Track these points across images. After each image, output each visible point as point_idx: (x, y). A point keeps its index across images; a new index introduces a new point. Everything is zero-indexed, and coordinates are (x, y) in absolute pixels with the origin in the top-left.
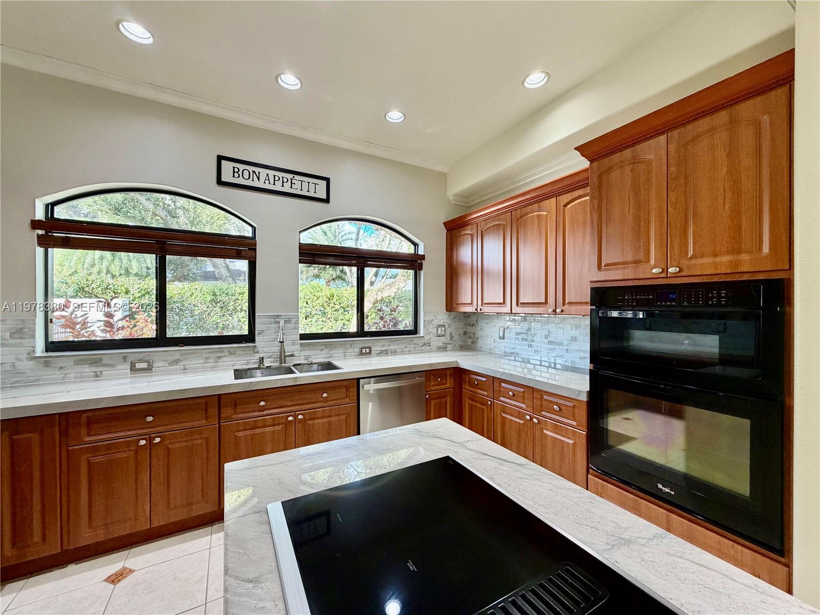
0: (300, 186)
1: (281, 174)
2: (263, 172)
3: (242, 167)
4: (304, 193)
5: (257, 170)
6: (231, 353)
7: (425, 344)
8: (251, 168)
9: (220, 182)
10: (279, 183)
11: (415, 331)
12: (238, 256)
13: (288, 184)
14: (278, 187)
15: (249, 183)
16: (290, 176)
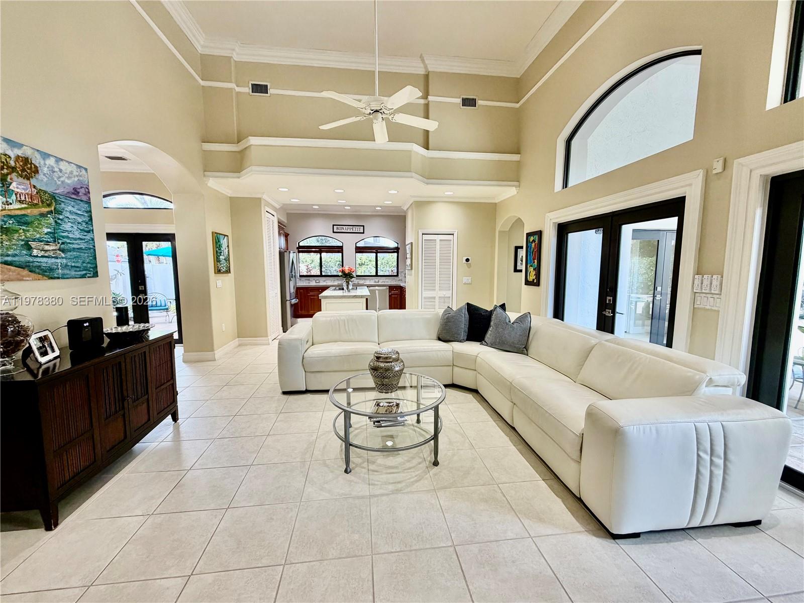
0: (355, 229)
1: (349, 227)
2: (344, 227)
3: (339, 227)
4: (356, 231)
5: (343, 227)
6: (338, 280)
7: (400, 280)
8: (341, 227)
9: (334, 232)
10: (349, 230)
11: (397, 276)
12: (338, 252)
13: (351, 230)
14: (349, 231)
15: (341, 231)
16: (352, 227)
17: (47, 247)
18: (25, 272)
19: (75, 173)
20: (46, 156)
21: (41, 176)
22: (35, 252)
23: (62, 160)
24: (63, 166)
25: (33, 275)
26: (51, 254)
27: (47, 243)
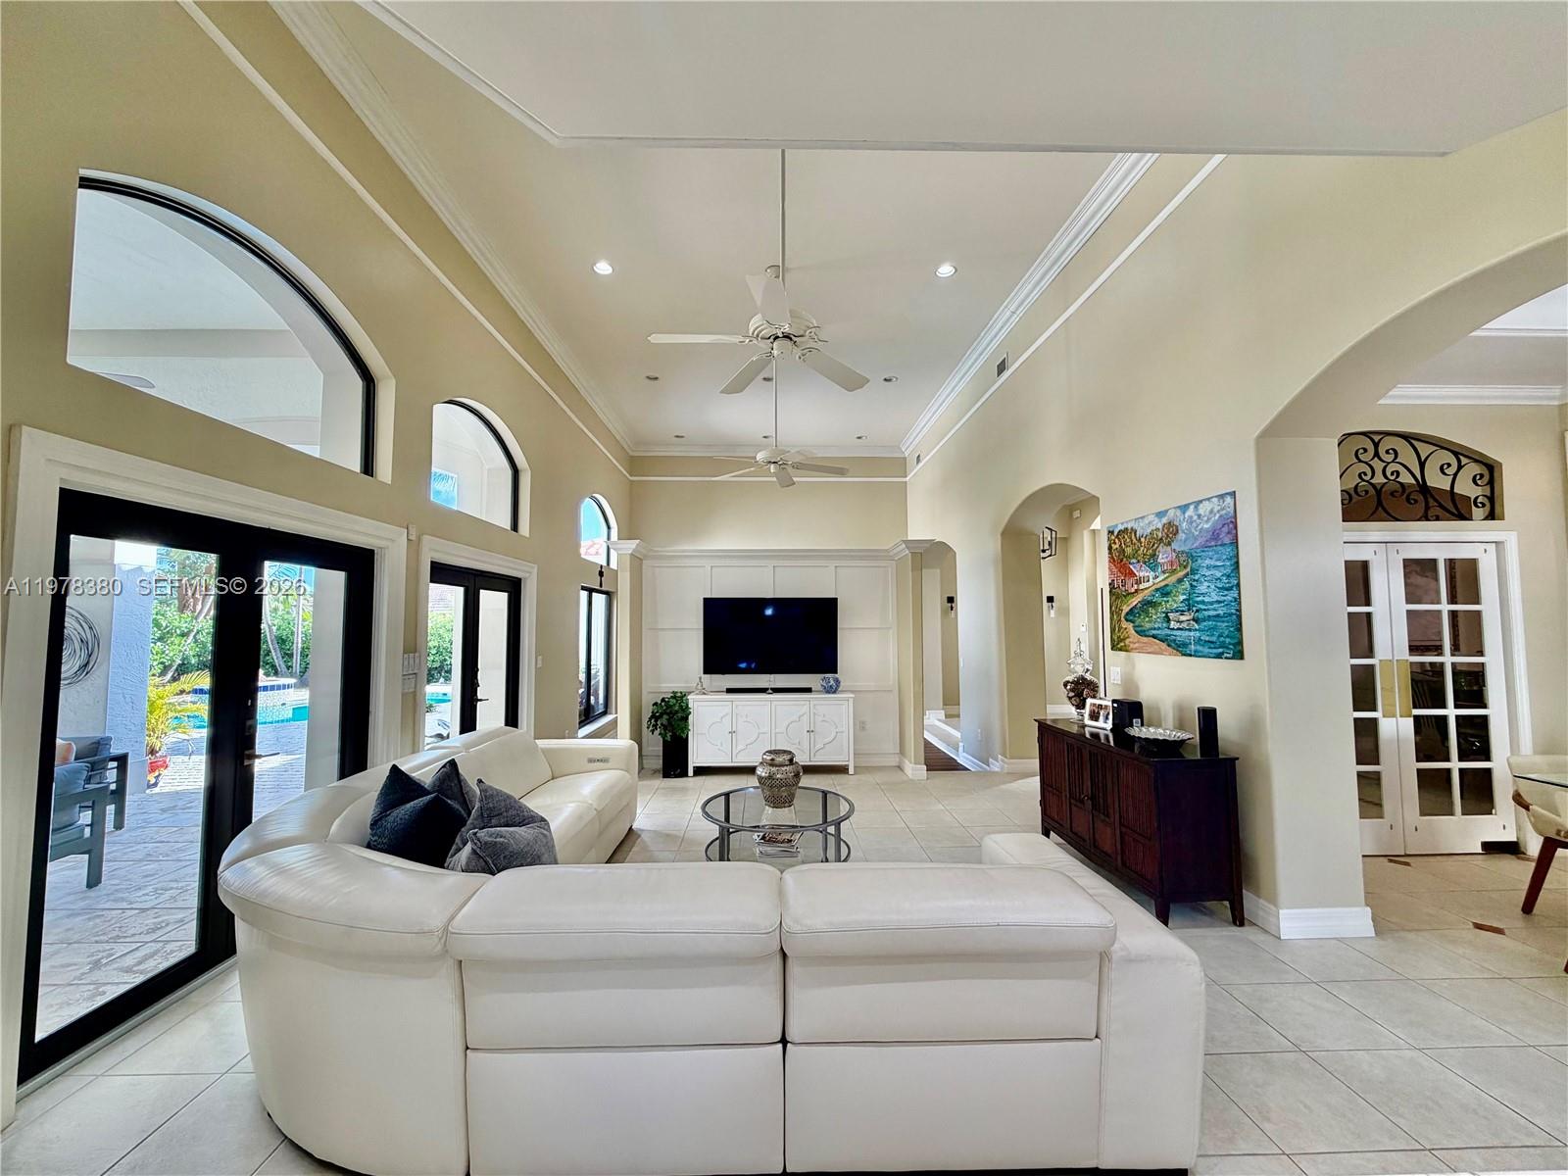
17: (1183, 618)
18: (1164, 646)
19: (1216, 509)
20: (1184, 508)
21: (1181, 536)
22: (1173, 624)
23: (1201, 501)
24: (1204, 509)
25: (1170, 649)
26: (1184, 625)
27: (1182, 613)
